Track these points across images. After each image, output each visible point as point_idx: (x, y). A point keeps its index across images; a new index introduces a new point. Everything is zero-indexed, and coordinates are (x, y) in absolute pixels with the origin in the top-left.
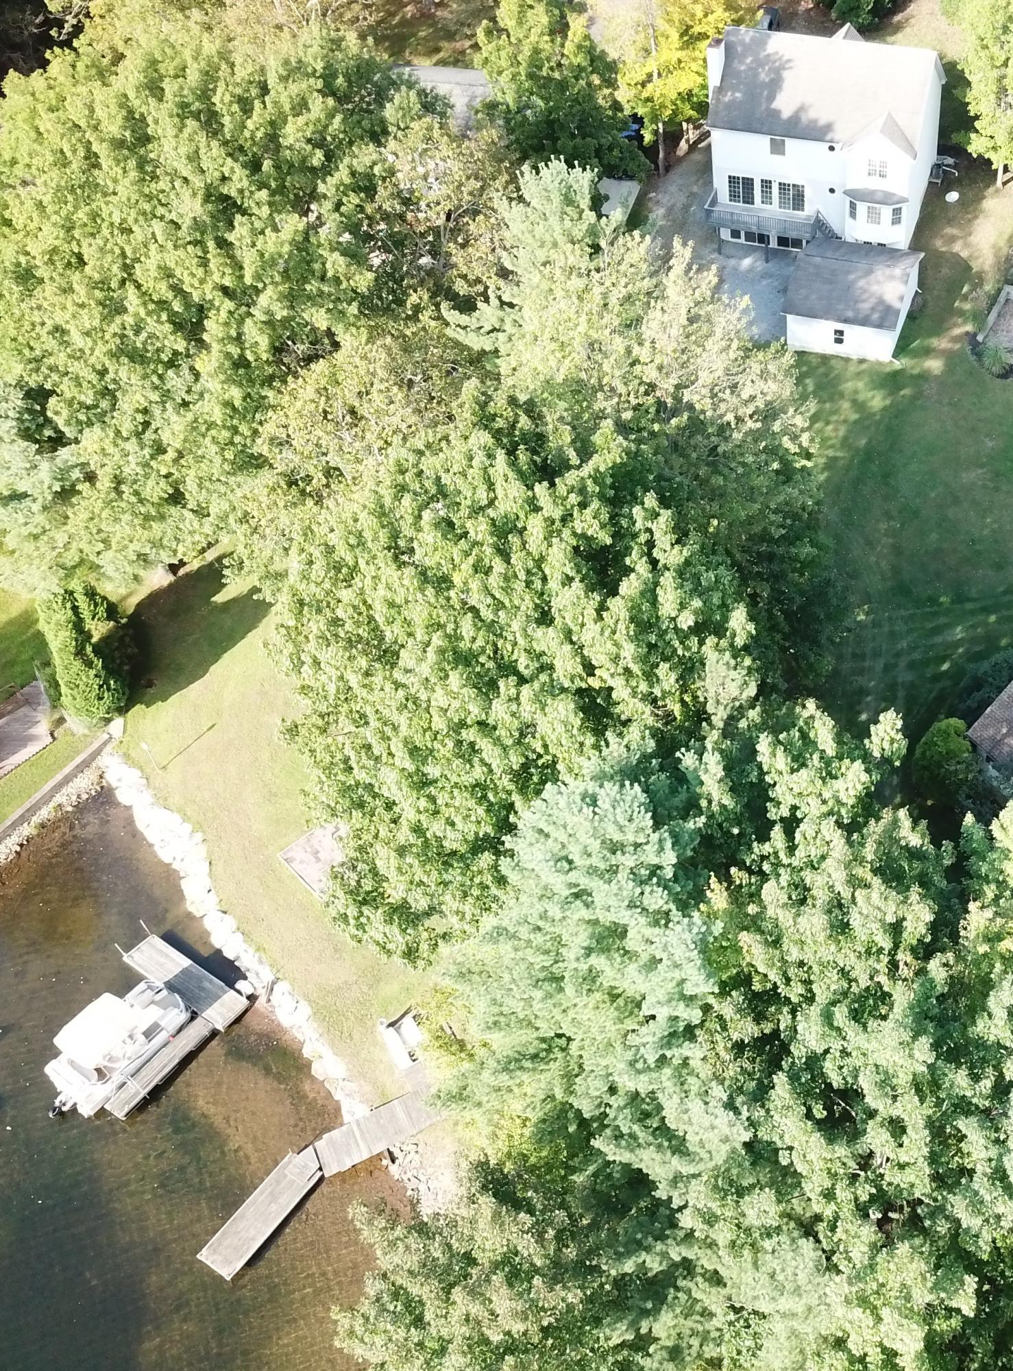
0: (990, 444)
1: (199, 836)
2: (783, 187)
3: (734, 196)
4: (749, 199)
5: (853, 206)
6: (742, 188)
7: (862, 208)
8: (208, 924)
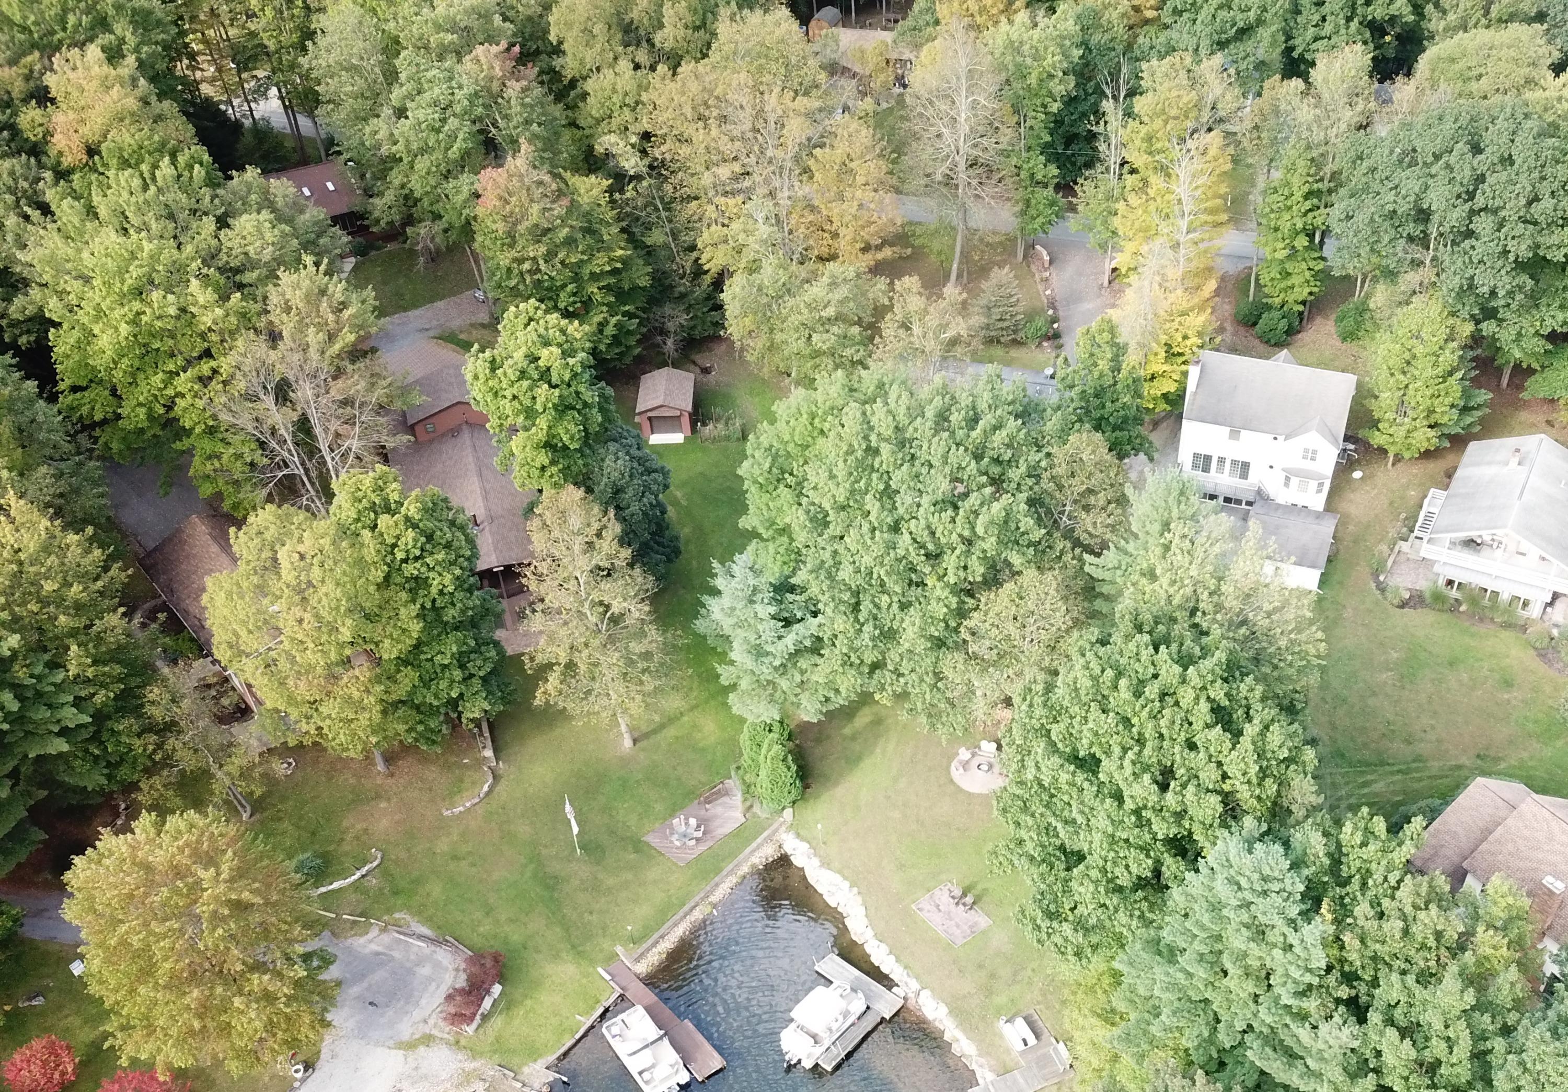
0: (1395, 655)
1: (855, 890)
2: (1234, 462)
3: (1195, 466)
4: (1206, 469)
5: (1287, 479)
6: (1203, 462)
7: (1294, 481)
8: (868, 949)
